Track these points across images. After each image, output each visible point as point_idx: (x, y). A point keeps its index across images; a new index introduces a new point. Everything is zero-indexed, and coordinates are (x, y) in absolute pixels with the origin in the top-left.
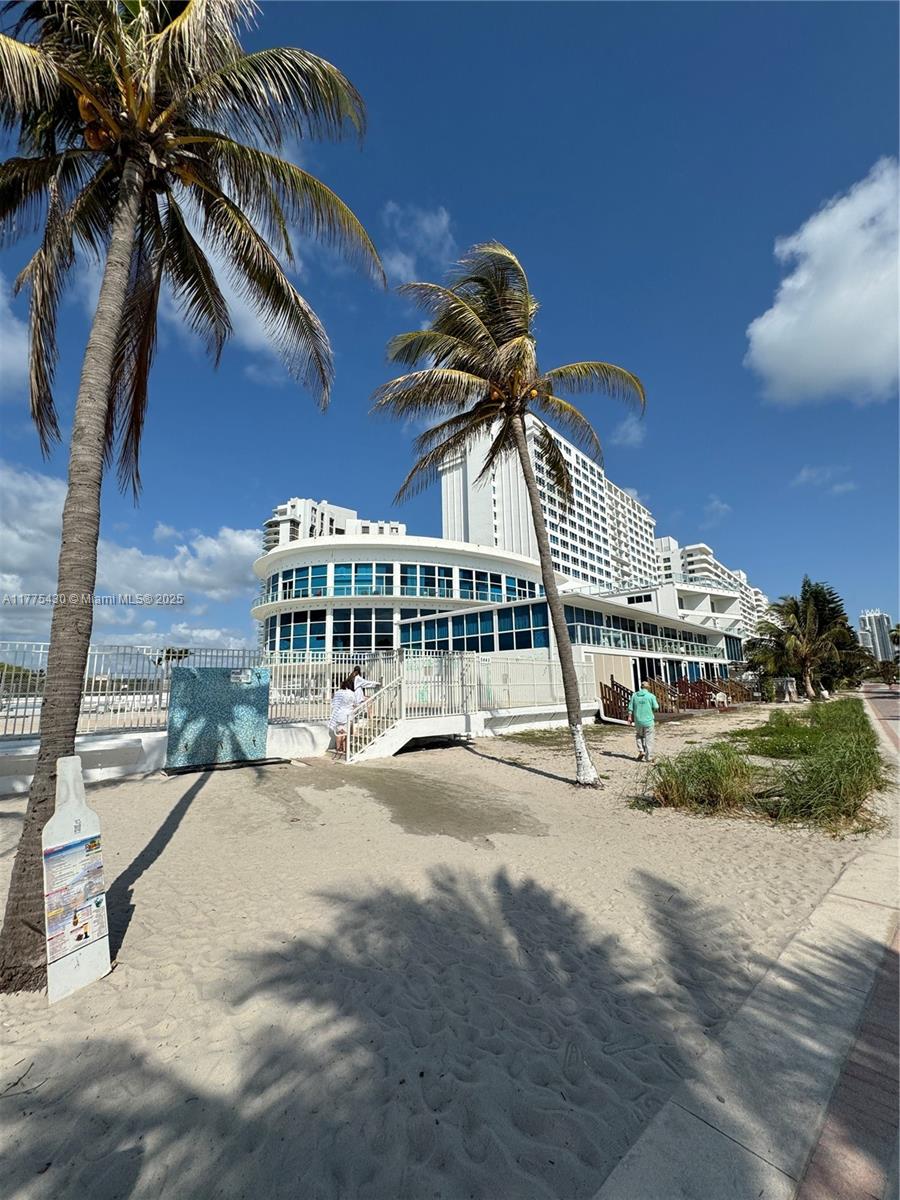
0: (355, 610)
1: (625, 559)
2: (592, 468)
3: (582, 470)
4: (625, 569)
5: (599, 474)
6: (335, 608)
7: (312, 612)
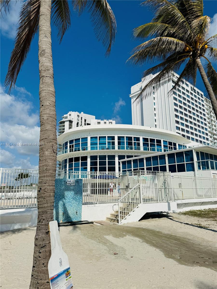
0: (99, 156)
2: (198, 92)
5: (201, 94)
6: (91, 155)
7: (81, 157)
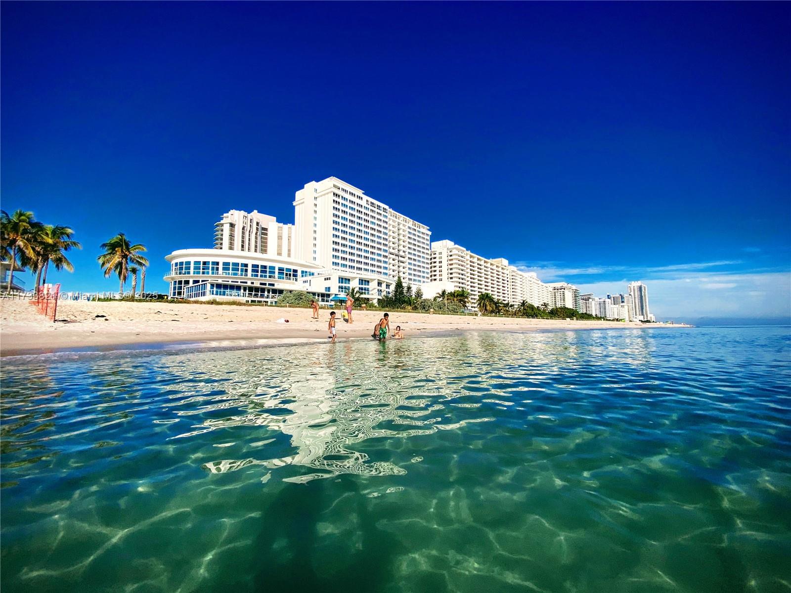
1: (401, 253)
2: (379, 207)
3: (371, 208)
4: (401, 259)
5: (384, 209)
